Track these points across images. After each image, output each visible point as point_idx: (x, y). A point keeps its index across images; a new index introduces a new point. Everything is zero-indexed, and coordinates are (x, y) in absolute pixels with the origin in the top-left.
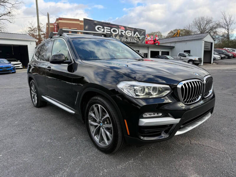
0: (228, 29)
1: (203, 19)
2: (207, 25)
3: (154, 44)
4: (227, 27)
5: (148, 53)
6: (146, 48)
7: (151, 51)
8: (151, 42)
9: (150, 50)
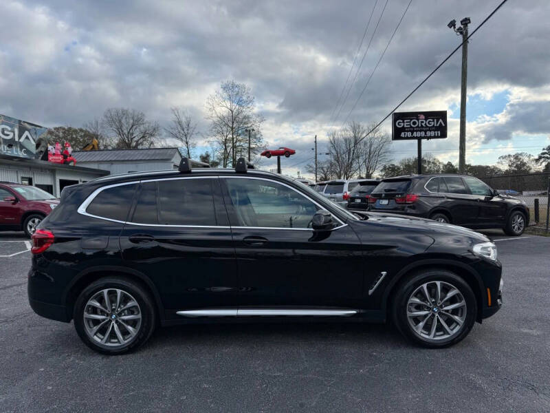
0: (187, 143)
1: (125, 113)
2: (135, 127)
3: (64, 163)
4: (184, 139)
5: (55, 184)
6: (48, 172)
7: (60, 180)
8: (57, 158)
9: (59, 177)
